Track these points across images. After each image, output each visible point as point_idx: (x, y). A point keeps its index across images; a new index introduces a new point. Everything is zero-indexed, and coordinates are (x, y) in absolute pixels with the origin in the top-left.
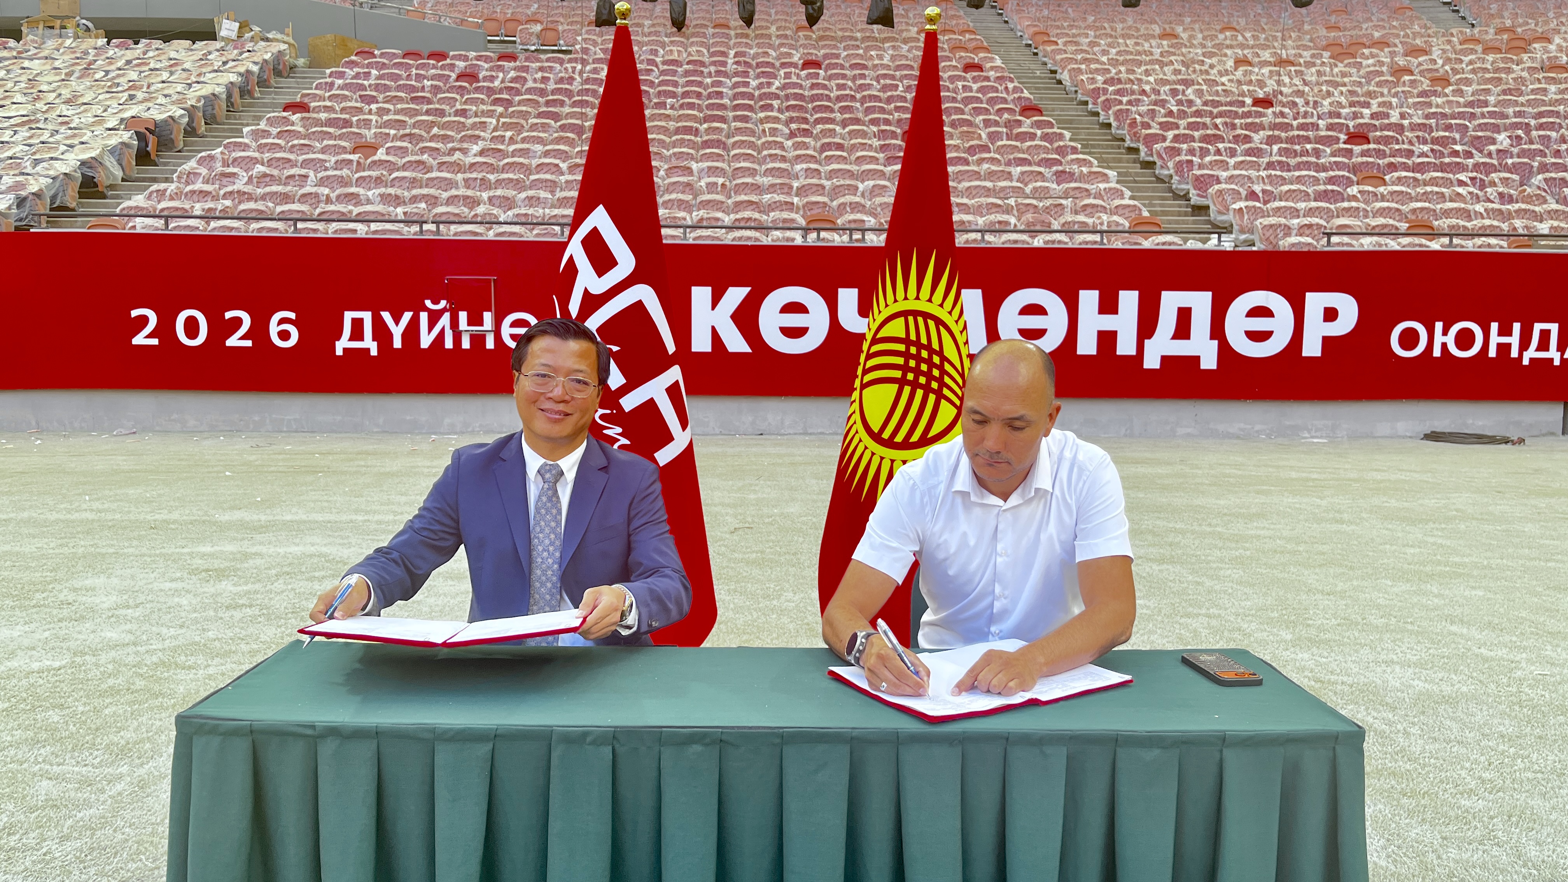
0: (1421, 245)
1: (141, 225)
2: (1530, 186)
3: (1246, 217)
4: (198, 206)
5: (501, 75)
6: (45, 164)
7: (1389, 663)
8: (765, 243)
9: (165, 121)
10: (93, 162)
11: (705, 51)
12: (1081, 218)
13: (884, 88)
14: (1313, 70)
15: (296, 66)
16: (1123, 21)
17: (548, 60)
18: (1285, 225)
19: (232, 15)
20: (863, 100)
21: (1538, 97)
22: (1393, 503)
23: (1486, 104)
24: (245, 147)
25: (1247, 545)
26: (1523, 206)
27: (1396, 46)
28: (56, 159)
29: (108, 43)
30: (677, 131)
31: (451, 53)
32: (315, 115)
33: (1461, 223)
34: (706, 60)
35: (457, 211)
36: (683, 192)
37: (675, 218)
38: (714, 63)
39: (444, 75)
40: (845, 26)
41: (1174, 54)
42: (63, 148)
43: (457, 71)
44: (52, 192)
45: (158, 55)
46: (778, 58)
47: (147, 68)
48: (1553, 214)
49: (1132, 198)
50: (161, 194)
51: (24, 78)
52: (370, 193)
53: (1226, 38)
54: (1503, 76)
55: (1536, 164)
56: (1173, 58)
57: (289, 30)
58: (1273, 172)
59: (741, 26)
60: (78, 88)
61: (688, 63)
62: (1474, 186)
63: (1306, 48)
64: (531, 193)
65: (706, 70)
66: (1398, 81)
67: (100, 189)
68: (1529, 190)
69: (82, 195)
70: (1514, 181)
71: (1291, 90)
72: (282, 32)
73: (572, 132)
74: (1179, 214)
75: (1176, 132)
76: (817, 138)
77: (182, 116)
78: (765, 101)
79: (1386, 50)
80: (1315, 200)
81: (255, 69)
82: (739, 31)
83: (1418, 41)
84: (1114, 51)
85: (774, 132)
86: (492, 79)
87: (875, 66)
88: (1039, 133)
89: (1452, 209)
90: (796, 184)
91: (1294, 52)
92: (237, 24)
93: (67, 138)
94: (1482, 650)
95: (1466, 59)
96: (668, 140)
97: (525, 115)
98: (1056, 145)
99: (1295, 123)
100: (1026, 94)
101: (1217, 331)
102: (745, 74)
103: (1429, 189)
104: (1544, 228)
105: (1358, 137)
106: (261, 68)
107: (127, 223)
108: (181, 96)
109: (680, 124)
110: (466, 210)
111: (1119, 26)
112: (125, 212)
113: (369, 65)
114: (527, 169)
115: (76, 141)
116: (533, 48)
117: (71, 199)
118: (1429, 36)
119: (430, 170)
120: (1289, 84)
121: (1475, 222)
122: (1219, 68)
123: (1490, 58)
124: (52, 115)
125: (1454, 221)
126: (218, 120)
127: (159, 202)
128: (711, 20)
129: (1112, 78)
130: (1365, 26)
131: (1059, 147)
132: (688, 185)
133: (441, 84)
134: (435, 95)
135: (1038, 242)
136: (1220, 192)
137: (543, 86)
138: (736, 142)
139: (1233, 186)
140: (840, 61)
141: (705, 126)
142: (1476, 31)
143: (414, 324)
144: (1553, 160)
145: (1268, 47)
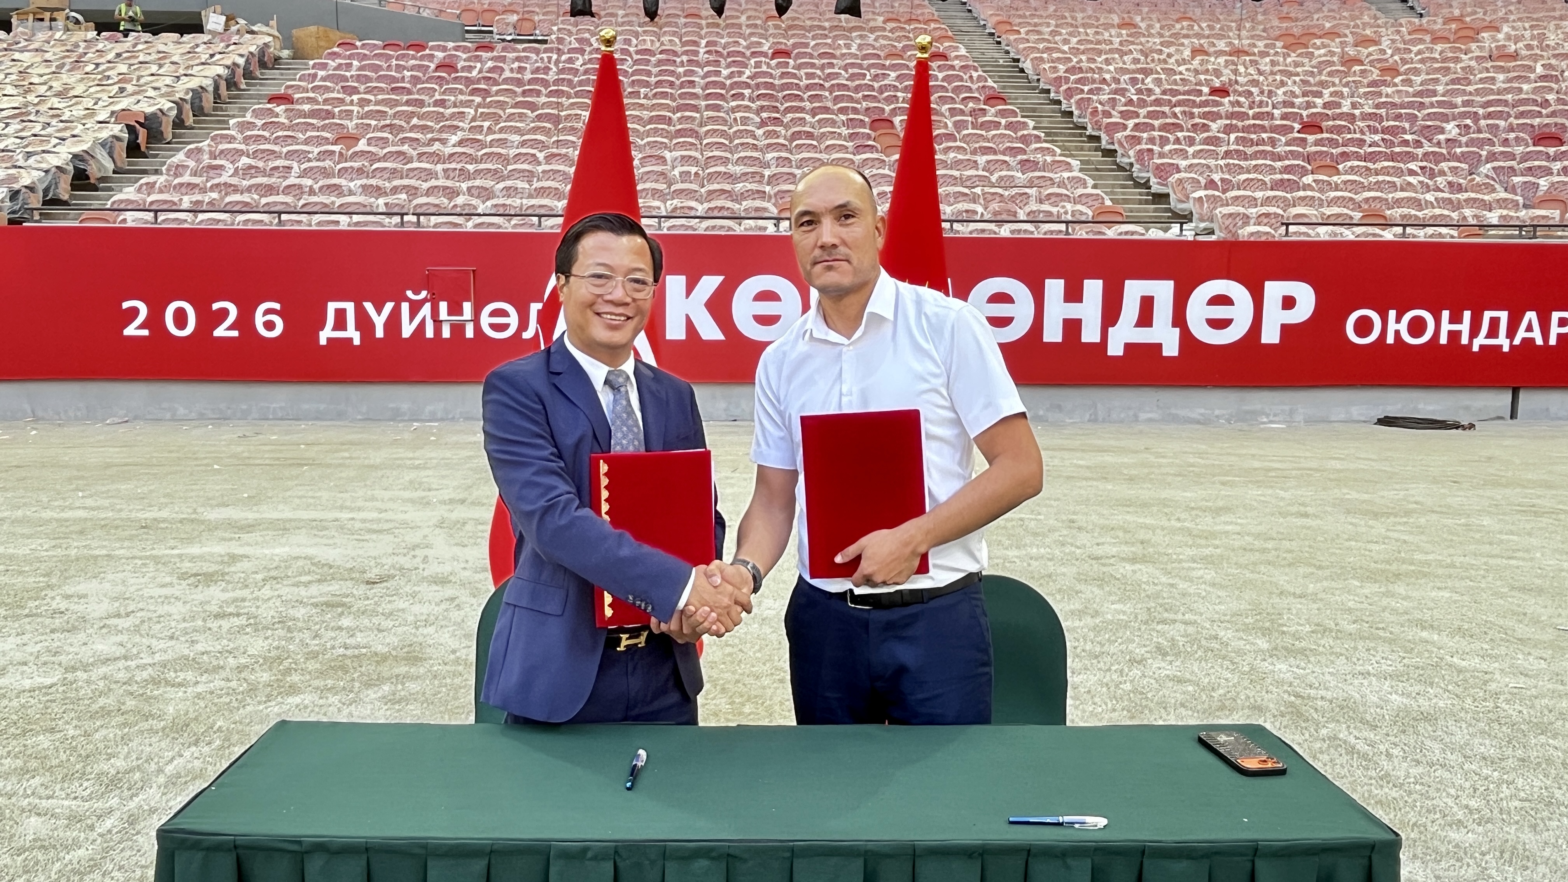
0: (1374, 235)
1: (132, 219)
2: (1478, 175)
3: (1206, 205)
4: (186, 199)
5: (479, 65)
6: (38, 157)
7: (1366, 674)
8: (738, 232)
9: (154, 114)
10: (85, 155)
11: (677, 40)
12: (1046, 207)
13: (852, 77)
14: (1267, 59)
15: (280, 58)
16: (1083, 10)
17: (524, 50)
18: (1244, 214)
19: (219, 8)
20: (831, 89)
21: (1487, 86)
22: (1354, 495)
23: (1434, 93)
24: (231, 139)
25: (1217, 542)
26: (1473, 195)
27: (1346, 36)
28: (49, 152)
29: (98, 35)
30: (651, 120)
31: (431, 44)
32: (298, 107)
33: (1413, 212)
34: (679, 49)
35: (437, 202)
36: (657, 181)
37: (650, 207)
38: (686, 53)
39: (423, 66)
40: (813, 15)
41: (1133, 43)
42: (55, 141)
43: (436, 61)
44: (44, 186)
45: (147, 49)
46: (748, 47)
47: (136, 61)
48: (1502, 203)
49: (1095, 187)
50: (151, 186)
51: (14, 70)
52: (352, 185)
53: (1182, 28)
54: (1452, 65)
55: (1484, 153)
56: (1131, 47)
57: (273, 23)
58: (1231, 161)
59: (712, 16)
60: (69, 81)
61: (661, 53)
62: (1424, 174)
63: (1260, 38)
64: (509, 183)
65: (678, 60)
66: (1349, 70)
67: (92, 181)
68: (1478, 179)
69: (74, 187)
70: (1463, 170)
71: (1246, 79)
72: (268, 25)
73: (548, 121)
74: (1140, 202)
75: (1137, 121)
76: (787, 127)
77: (170, 109)
78: (736, 90)
79: (1338, 40)
80: (1272, 189)
81: (241, 61)
82: (710, 21)
83: (1368, 32)
84: (1075, 40)
85: (745, 121)
86: (470, 69)
87: (843, 55)
88: (1003, 121)
89: (1403, 199)
90: (767, 173)
91: (1248, 42)
92: (224, 18)
93: (59, 131)
94: (1455, 660)
95: (1415, 49)
96: (641, 129)
97: (502, 105)
98: (1020, 134)
99: (1251, 112)
100: (990, 83)
101: (1179, 319)
102: (717, 63)
103: (1380, 178)
104: (1493, 217)
105: (1311, 126)
106: (247, 61)
107: (118, 216)
108: (170, 89)
109: (653, 114)
110: (446, 201)
111: (1079, 16)
112: (115, 206)
113: (350, 57)
114: (505, 160)
115: (67, 134)
116: (509, 38)
117: (64, 191)
118: (1379, 26)
119: (410, 161)
120: (1245, 73)
121: (1426, 212)
122: (1176, 57)
123: (1439, 47)
124: (43, 108)
125: (1406, 211)
126: (206, 111)
127: (149, 195)
128: (683, 10)
129: (1074, 67)
130: (1316, 16)
131: (1023, 135)
132: (662, 174)
133: (421, 75)
134: (415, 85)
135: (1005, 232)
136: (1180, 181)
137: (519, 76)
138: (709, 131)
139: (1192, 175)
140: (809, 50)
141: (679, 115)
142: (1424, 20)
143: (395, 315)
144: (1502, 149)
145: (1223, 37)
